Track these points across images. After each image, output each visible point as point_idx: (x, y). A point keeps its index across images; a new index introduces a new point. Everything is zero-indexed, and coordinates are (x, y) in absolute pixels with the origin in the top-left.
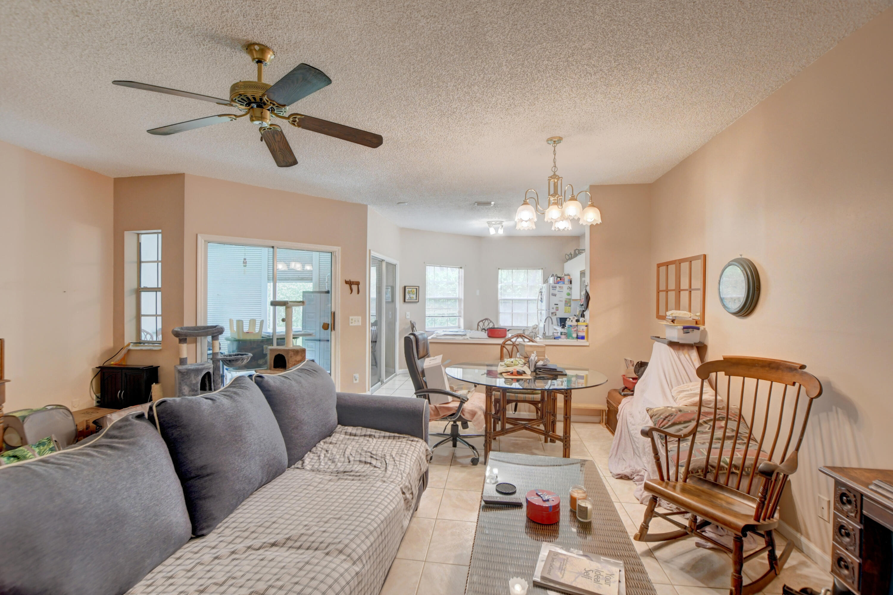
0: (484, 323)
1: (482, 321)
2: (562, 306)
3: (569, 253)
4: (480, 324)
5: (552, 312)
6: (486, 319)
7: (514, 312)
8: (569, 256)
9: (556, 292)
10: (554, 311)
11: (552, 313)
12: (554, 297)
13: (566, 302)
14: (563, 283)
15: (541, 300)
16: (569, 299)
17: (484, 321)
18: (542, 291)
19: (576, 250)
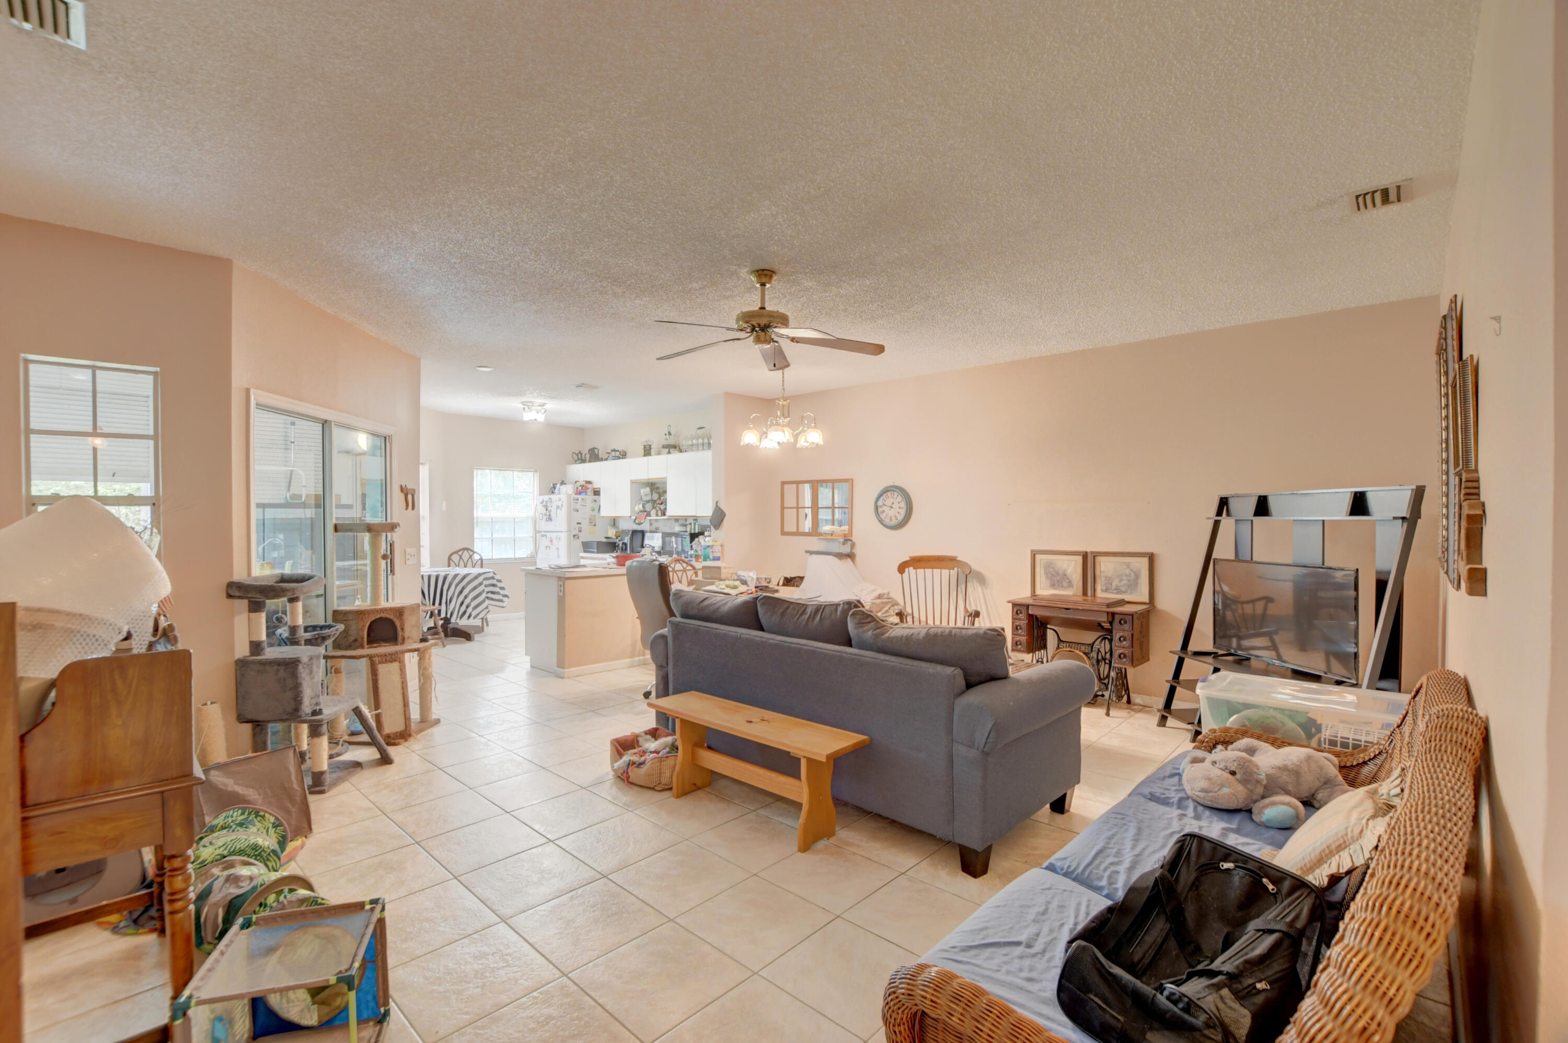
0: (461, 557)
1: (457, 552)
2: (585, 526)
3: (577, 452)
4: (453, 557)
5: (575, 533)
6: (464, 549)
7: (495, 536)
8: (577, 455)
9: (578, 506)
10: (576, 532)
11: (574, 536)
12: (576, 513)
13: (590, 519)
14: (586, 494)
15: (545, 517)
16: (595, 516)
17: (460, 553)
18: (549, 504)
19: (594, 448)
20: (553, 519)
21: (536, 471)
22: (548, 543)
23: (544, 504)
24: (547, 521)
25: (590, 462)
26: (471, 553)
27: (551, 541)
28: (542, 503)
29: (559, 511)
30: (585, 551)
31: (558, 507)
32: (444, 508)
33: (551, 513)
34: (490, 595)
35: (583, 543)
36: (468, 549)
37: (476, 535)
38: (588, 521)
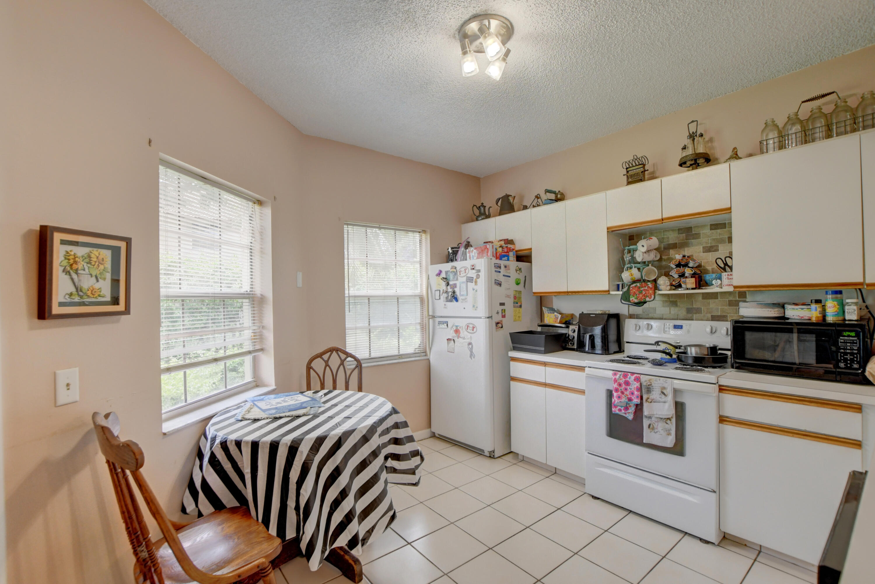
1: (320, 356)
2: (511, 308)
4: (313, 365)
5: (497, 320)
6: (331, 350)
8: (479, 208)
9: (501, 278)
10: (498, 318)
11: (497, 324)
12: (497, 288)
13: (515, 298)
14: (508, 260)
15: (445, 295)
16: (520, 292)
17: (326, 357)
18: (451, 277)
19: (507, 196)
20: (460, 298)
21: (424, 232)
22: (451, 334)
23: (443, 275)
24: (448, 300)
25: (501, 213)
26: (343, 356)
27: (457, 331)
28: (439, 274)
29: (471, 285)
30: (515, 349)
31: (470, 280)
32: (300, 284)
33: (457, 290)
34: (390, 463)
35: (511, 334)
36: (337, 350)
37: (348, 325)
38: (512, 300)
